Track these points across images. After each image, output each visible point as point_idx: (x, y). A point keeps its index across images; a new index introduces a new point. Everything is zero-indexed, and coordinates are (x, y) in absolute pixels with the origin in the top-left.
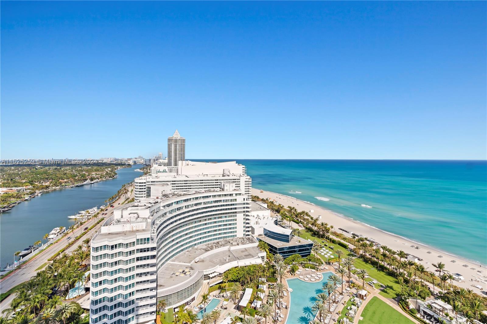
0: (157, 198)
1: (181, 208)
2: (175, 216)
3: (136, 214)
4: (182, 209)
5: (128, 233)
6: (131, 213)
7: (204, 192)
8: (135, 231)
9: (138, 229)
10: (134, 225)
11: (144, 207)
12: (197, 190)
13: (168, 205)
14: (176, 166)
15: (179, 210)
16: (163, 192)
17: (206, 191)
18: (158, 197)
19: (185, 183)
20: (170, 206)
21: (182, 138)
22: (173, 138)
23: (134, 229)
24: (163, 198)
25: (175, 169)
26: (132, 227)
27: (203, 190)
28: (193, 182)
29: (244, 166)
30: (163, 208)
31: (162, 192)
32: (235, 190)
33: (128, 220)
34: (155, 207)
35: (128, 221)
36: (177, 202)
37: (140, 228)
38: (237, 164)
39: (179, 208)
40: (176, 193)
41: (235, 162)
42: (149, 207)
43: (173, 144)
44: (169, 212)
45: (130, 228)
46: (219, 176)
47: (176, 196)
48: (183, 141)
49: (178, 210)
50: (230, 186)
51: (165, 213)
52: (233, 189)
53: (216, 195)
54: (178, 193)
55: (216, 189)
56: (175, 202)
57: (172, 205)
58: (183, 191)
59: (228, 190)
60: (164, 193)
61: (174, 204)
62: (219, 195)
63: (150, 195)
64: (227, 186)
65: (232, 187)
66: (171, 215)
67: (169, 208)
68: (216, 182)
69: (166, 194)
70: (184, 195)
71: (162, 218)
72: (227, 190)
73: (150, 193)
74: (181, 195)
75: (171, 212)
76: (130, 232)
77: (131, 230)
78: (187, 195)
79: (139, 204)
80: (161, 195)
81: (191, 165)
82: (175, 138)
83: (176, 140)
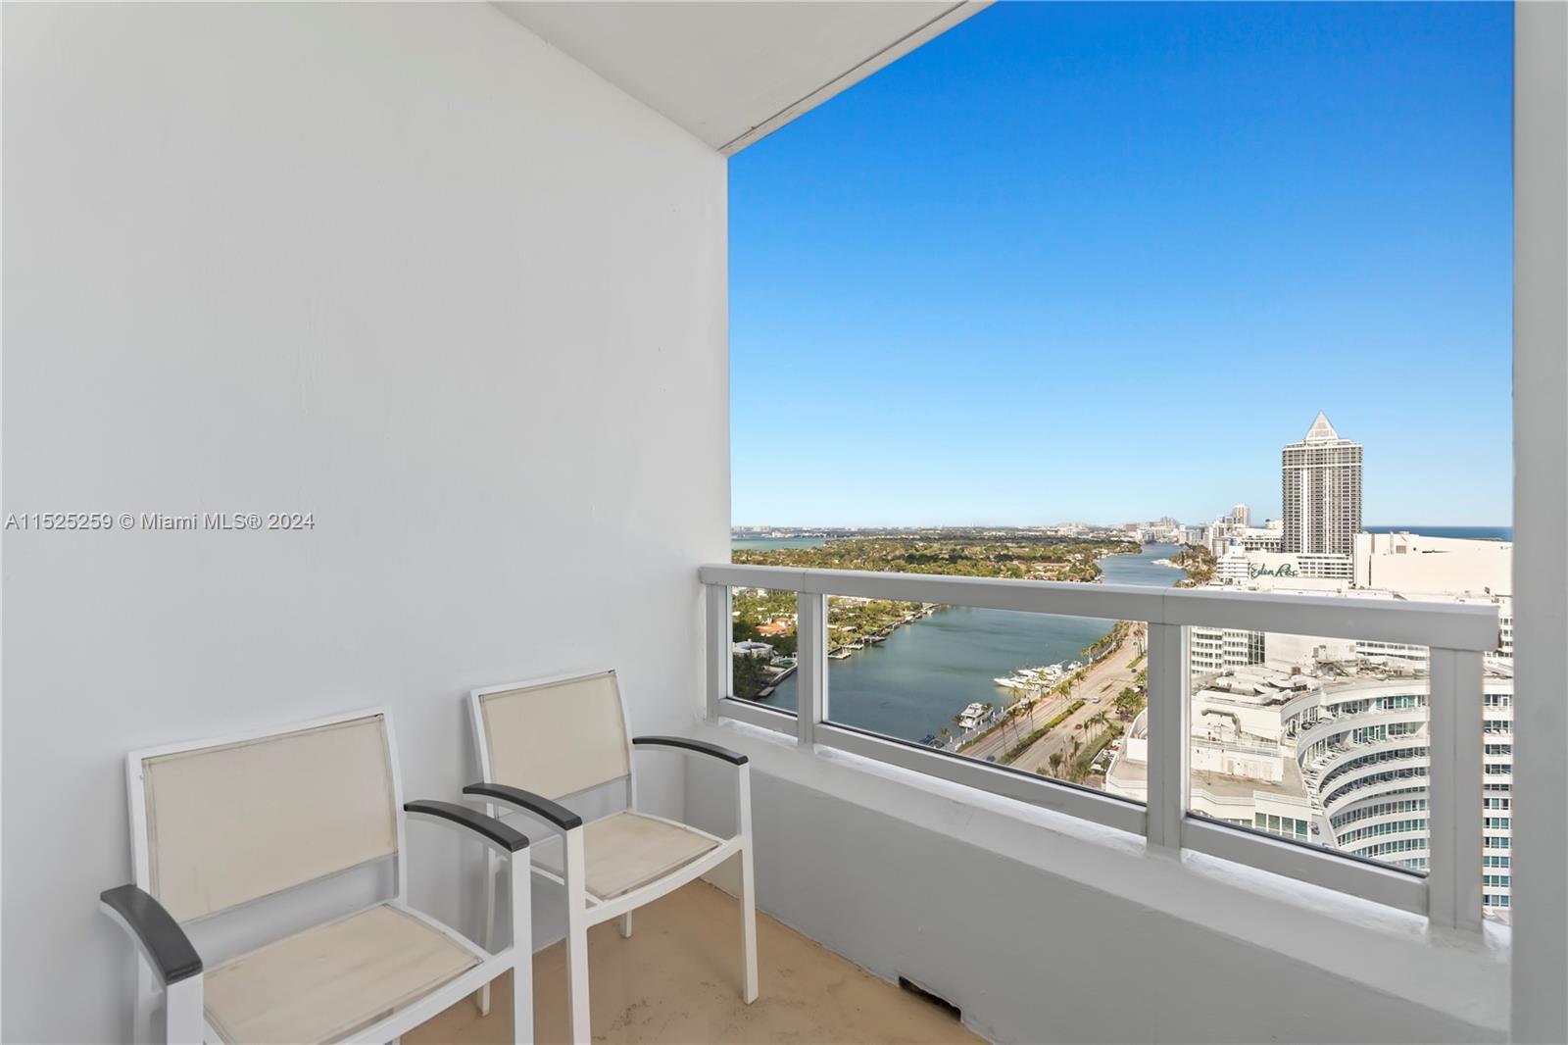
0: (1296, 671)
1: (1409, 727)
2: (1384, 756)
3: (1230, 718)
4: (1413, 731)
5: (1217, 779)
6: (1211, 712)
8: (1244, 781)
9: (1251, 776)
10: (1238, 757)
11: (1258, 699)
13: (1351, 708)
14: (1318, 551)
15: (1399, 733)
16: (1321, 651)
18: (1299, 669)
20: (1356, 711)
21: (1344, 443)
22: (1306, 448)
23: (1238, 772)
24: (1319, 673)
25: (1317, 566)
26: (1231, 764)
30: (1329, 715)
31: (1316, 650)
33: (1212, 735)
34: (1299, 706)
35: (1214, 739)
36: (1390, 702)
37: (1260, 775)
39: (1400, 725)
40: (1374, 660)
42: (1275, 702)
43: (1305, 472)
44: (1355, 736)
45: (1222, 765)
47: (1380, 676)
48: (1356, 454)
49: (1391, 733)
51: (1338, 735)
54: (1384, 664)
56: (1379, 700)
57: (1367, 709)
58: (1404, 657)
60: (1322, 657)
61: (1373, 707)
63: (1263, 655)
66: (1362, 750)
67: (1352, 718)
69: (1331, 659)
71: (1329, 754)
73: (1263, 649)
74: (1399, 674)
75: (1363, 735)
76: (1221, 776)
77: (1226, 771)
79: (1235, 685)
80: (1313, 661)
81: (1419, 551)
82: (1317, 445)
83: (1320, 452)
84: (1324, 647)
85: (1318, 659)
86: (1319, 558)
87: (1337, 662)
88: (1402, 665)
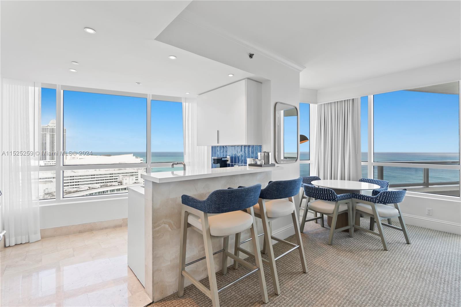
7: (100, 187)
12: (90, 185)
14: (52, 160)
17: (102, 186)
19: (70, 180)
22: (48, 127)
27: (98, 185)
28: (81, 177)
29: (142, 159)
31: (44, 190)
32: (135, 183)
38: (135, 157)
41: (132, 154)
43: (48, 135)
46: (114, 170)
50: (130, 179)
52: (133, 182)
53: (114, 190)
55: (113, 184)
59: (128, 184)
60: (46, 192)
62: (118, 189)
64: (126, 179)
65: (133, 180)
68: (110, 177)
69: (50, 192)
70: (77, 191)
72: (126, 184)
78: (78, 192)
81: (78, 158)
82: (52, 127)
83: (53, 129)
84: (47, 189)
85: (45, 193)
86: (52, 162)
87: (51, 192)
88: (70, 190)
